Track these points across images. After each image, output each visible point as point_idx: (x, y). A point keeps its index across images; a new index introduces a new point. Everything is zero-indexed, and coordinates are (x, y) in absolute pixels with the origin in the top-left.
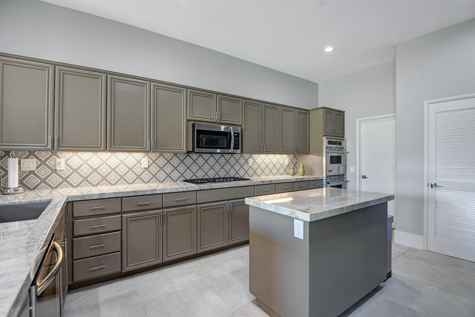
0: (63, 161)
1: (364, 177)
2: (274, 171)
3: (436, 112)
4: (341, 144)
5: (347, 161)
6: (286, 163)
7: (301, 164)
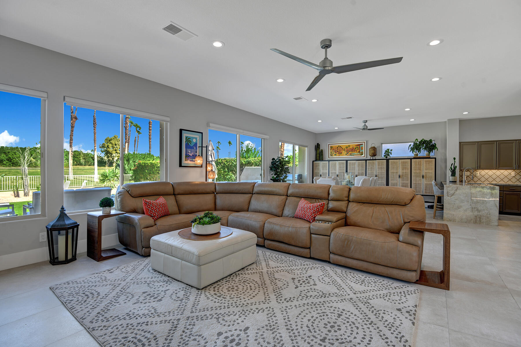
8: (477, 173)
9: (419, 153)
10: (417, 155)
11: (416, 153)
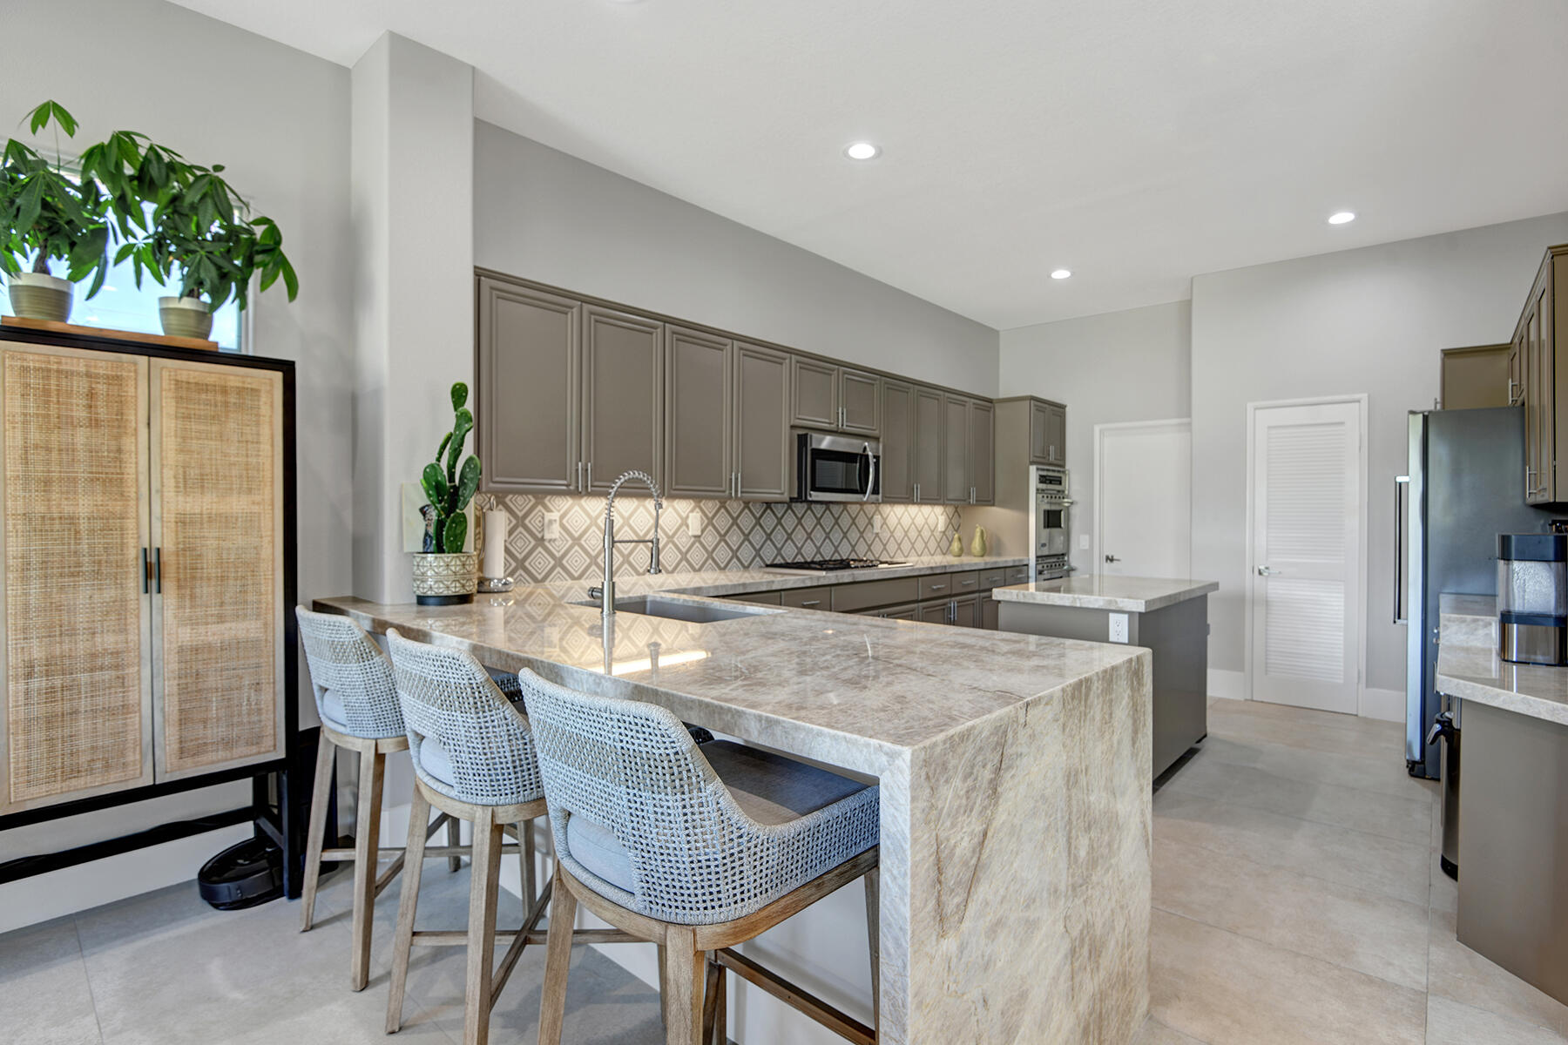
0: (555, 515)
1: (1110, 559)
2: (919, 545)
3: (1269, 428)
4: (1060, 484)
5: (1071, 523)
6: (941, 527)
7: (978, 530)
8: (551, 522)
9: (89, 281)
10: (59, 301)
11: (40, 281)
